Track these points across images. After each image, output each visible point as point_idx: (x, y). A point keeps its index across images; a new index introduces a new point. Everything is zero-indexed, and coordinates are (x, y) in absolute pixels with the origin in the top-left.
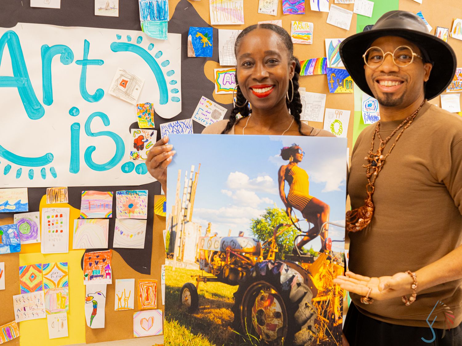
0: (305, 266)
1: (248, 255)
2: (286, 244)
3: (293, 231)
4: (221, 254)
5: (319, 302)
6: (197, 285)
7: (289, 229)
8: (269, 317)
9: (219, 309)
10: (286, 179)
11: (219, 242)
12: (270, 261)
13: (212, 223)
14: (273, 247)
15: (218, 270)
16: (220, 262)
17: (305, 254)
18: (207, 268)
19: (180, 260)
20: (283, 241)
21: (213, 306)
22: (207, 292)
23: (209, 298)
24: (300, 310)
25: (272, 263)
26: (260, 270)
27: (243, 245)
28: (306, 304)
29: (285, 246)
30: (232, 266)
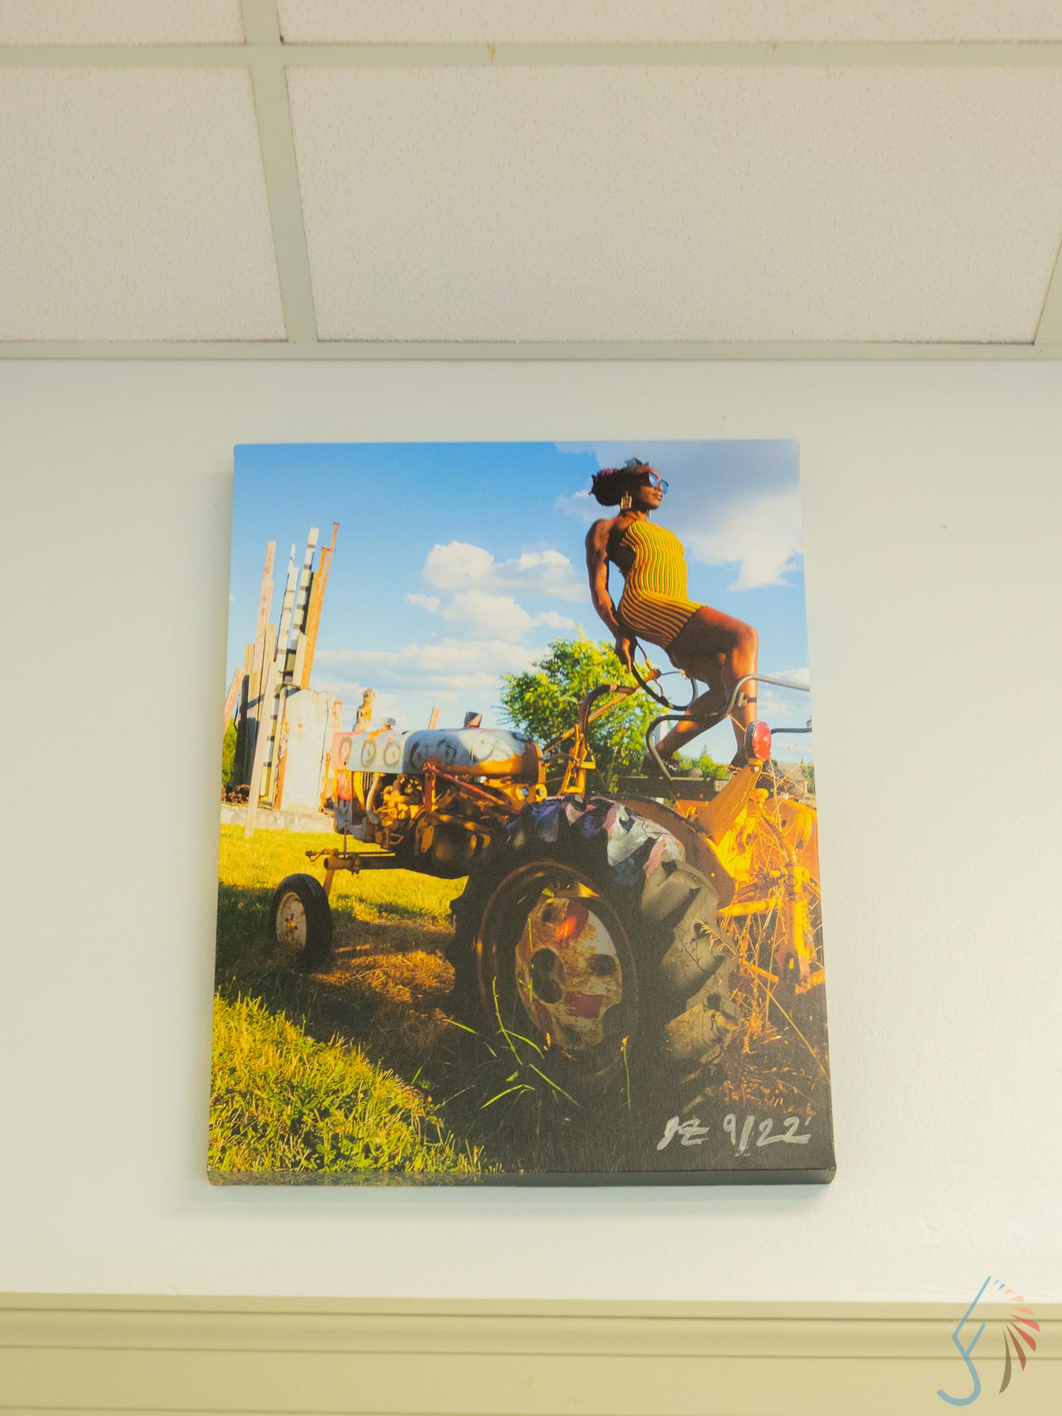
0: (687, 809)
1: (495, 783)
2: (620, 744)
3: (641, 706)
4: (407, 782)
5: (740, 920)
6: (329, 881)
7: (630, 699)
8: (574, 972)
9: (404, 955)
10: (613, 556)
11: (399, 748)
12: (570, 798)
13: (375, 691)
14: (579, 755)
15: (396, 832)
16: (403, 807)
17: (686, 773)
18: (360, 826)
19: (270, 804)
20: (610, 735)
21: (380, 946)
22: (361, 900)
23: (368, 919)
24: (680, 947)
25: (577, 805)
26: (540, 825)
27: (479, 752)
28: (698, 927)
29: (619, 752)
30: (445, 818)
